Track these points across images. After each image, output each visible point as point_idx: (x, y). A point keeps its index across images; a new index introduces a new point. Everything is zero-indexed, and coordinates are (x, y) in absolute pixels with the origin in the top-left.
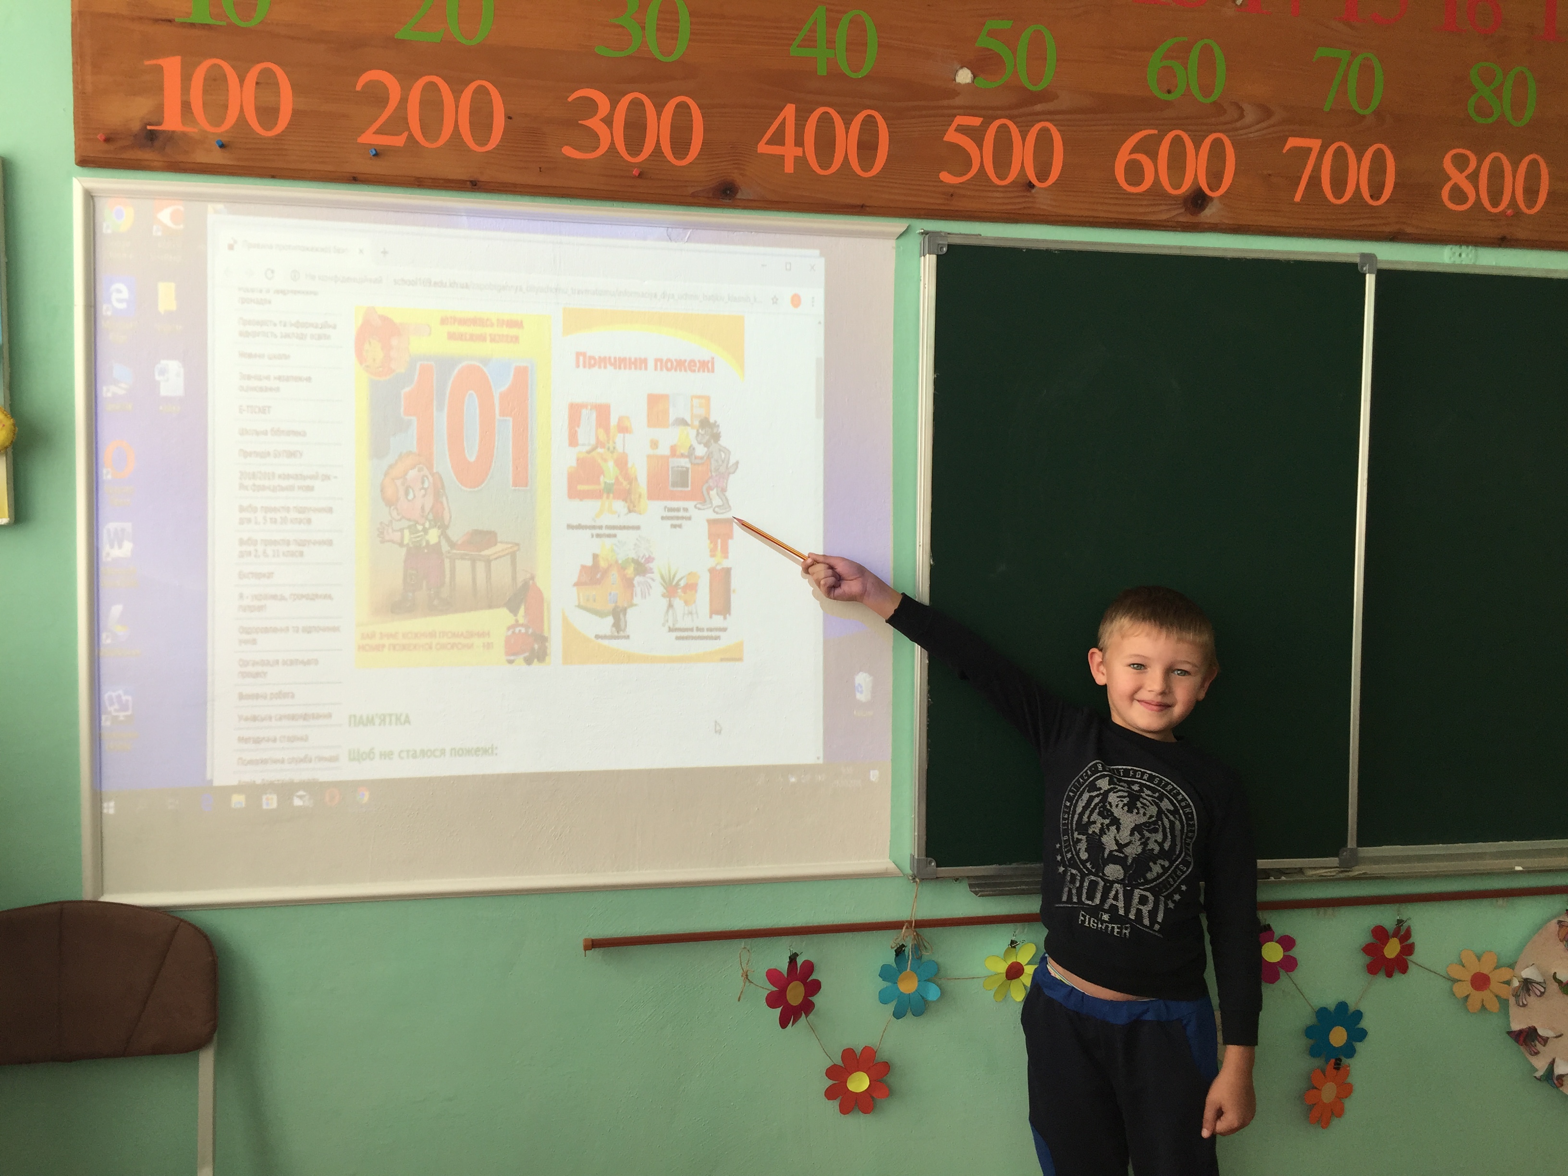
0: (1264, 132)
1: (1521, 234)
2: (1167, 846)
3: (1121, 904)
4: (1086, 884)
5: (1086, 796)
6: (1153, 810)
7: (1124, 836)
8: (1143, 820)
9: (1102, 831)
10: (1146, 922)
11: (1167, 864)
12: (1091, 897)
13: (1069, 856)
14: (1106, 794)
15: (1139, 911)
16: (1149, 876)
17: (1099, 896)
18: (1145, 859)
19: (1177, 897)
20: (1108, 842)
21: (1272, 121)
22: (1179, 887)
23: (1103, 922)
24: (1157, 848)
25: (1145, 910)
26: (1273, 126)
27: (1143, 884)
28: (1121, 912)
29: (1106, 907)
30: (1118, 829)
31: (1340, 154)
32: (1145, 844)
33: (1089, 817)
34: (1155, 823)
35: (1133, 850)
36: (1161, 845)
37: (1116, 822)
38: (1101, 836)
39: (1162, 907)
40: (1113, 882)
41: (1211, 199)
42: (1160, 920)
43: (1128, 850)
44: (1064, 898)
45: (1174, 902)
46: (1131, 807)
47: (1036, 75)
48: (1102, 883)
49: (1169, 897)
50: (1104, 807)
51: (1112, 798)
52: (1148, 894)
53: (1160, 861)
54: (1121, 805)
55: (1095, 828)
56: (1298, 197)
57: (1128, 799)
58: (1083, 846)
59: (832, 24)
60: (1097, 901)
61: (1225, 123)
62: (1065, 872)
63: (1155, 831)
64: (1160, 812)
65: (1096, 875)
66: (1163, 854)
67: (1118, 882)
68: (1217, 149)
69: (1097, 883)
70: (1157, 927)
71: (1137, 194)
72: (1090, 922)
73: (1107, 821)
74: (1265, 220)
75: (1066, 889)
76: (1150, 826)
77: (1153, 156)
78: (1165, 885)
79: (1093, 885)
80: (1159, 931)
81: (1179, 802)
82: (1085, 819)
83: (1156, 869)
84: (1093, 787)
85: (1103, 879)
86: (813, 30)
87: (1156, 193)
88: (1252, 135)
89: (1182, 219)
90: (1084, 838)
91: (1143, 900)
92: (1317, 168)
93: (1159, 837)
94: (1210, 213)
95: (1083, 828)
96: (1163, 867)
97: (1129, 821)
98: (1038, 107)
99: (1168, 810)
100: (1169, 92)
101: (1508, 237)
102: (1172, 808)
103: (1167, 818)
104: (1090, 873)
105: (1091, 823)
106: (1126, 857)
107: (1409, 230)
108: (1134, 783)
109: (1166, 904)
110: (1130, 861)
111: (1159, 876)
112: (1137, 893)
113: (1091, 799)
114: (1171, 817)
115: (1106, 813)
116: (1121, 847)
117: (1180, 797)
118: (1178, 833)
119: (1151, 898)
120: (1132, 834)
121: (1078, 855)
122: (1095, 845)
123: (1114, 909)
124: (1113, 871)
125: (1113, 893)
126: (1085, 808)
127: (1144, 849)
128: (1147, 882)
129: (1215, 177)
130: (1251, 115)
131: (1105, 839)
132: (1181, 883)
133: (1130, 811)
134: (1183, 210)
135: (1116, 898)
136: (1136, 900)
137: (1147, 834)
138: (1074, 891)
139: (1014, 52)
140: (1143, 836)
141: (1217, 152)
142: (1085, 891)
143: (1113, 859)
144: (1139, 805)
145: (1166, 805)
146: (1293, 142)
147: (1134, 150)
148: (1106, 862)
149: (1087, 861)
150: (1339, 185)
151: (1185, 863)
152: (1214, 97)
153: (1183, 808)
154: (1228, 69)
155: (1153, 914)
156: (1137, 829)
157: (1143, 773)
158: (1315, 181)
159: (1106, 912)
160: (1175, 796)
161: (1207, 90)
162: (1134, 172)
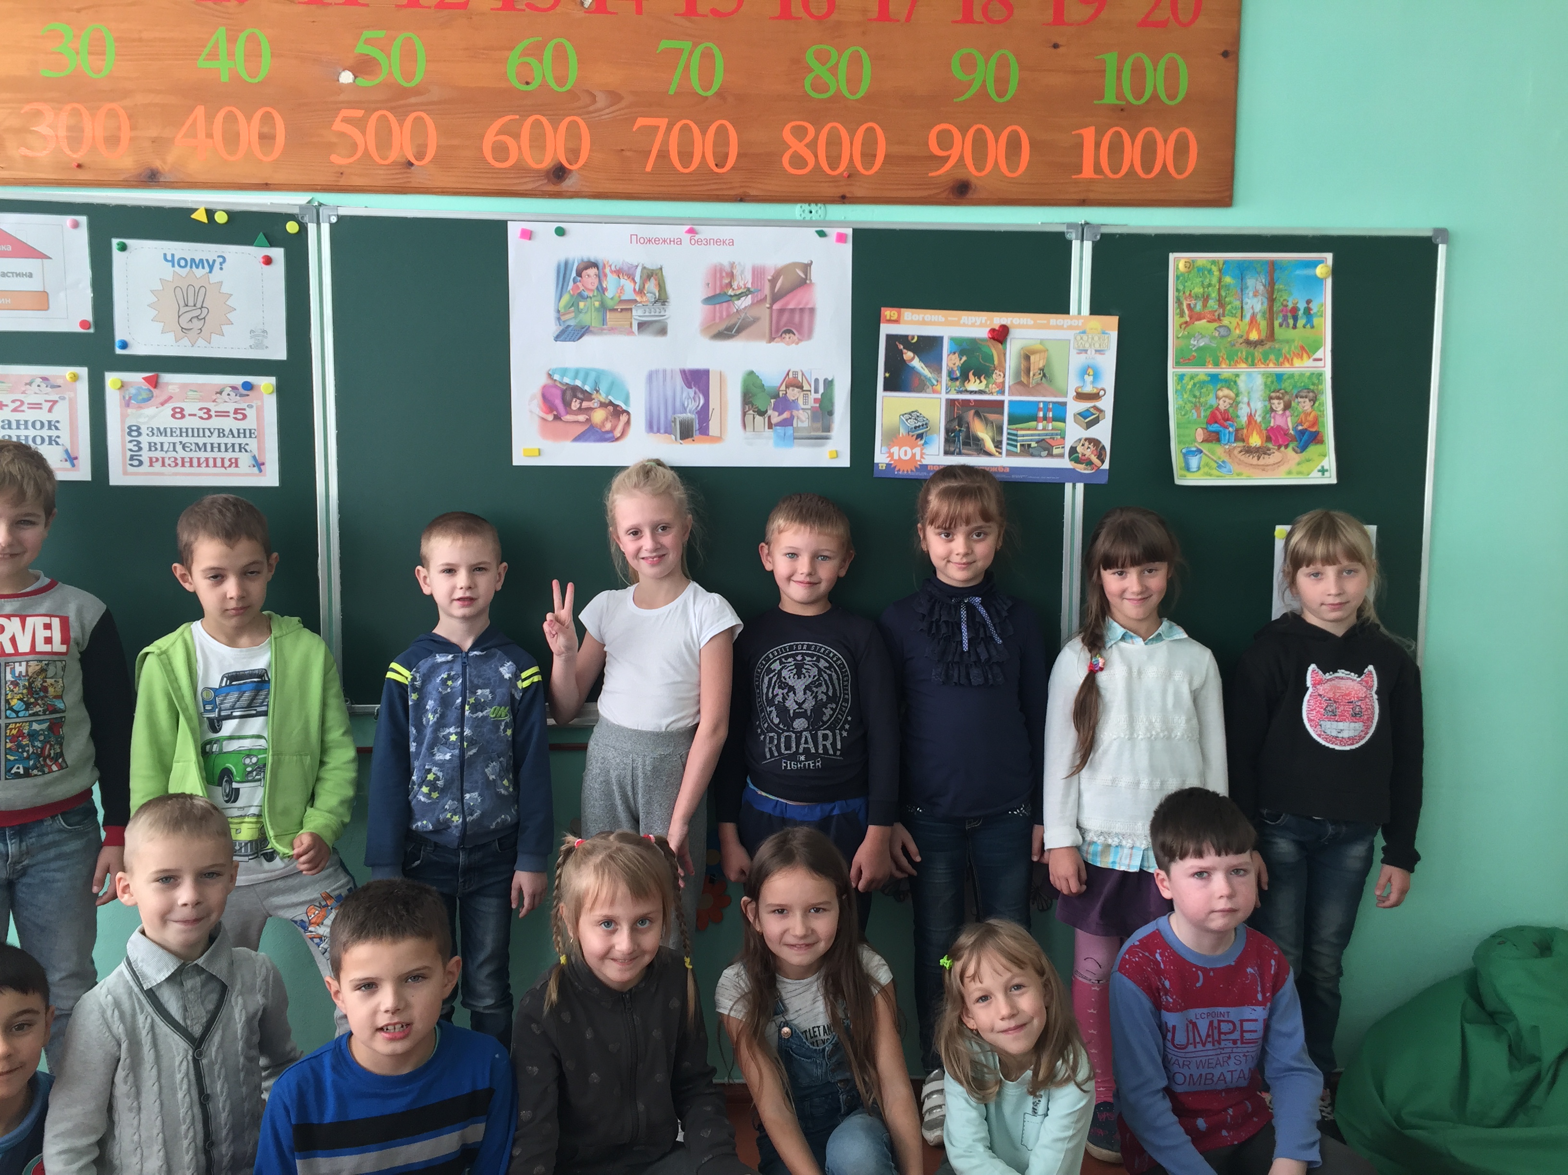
0: (615, 114)
1: (859, 193)
2: (830, 694)
3: (811, 745)
4: (783, 740)
5: (766, 679)
6: (815, 671)
7: (800, 697)
8: (810, 680)
9: (784, 699)
10: (831, 752)
11: (834, 706)
12: (788, 747)
13: (766, 725)
14: (780, 671)
15: (824, 746)
16: (825, 719)
17: (794, 745)
18: (818, 708)
19: (847, 727)
20: (791, 705)
21: (623, 104)
22: (846, 718)
23: (801, 762)
24: (825, 697)
25: (828, 744)
26: (623, 109)
27: (822, 726)
28: (813, 751)
29: (801, 751)
30: (795, 693)
31: (686, 129)
32: (816, 697)
33: (773, 693)
34: (818, 679)
35: (809, 705)
36: (826, 694)
37: (792, 689)
38: (784, 702)
39: (838, 737)
40: (802, 731)
41: (570, 171)
42: (839, 747)
43: (805, 706)
44: (768, 756)
45: (846, 730)
46: (799, 674)
47: (408, 75)
48: (794, 735)
49: (841, 729)
50: (781, 681)
51: (785, 673)
52: (827, 732)
53: (829, 705)
54: (792, 675)
55: (779, 698)
56: (649, 168)
57: (795, 670)
58: (774, 714)
59: (232, 40)
60: (794, 749)
61: (580, 108)
62: (765, 738)
63: (820, 685)
64: (820, 670)
65: (788, 731)
66: (830, 700)
67: (805, 730)
68: (573, 128)
69: (790, 737)
70: (838, 753)
71: (505, 169)
72: (791, 765)
73: (786, 691)
74: (620, 188)
75: (767, 750)
76: (816, 683)
77: (517, 136)
78: (837, 721)
79: (788, 738)
80: (840, 756)
81: (831, 659)
82: (770, 695)
83: (828, 712)
84: (769, 671)
85: (793, 732)
86: (216, 46)
87: (520, 169)
88: (603, 117)
89: (546, 188)
90: (773, 708)
91: (825, 737)
92: (665, 142)
93: (824, 688)
94: (569, 184)
95: (771, 702)
96: (832, 709)
97: (799, 685)
98: (413, 100)
99: (825, 667)
100: (528, 83)
101: (848, 195)
102: (827, 665)
103: (825, 673)
104: (784, 731)
105: (774, 696)
106: (806, 710)
107: (753, 192)
108: (797, 654)
109: (841, 734)
110: (809, 713)
111: (831, 716)
112: (820, 733)
113: (771, 679)
114: (828, 671)
115: (783, 685)
116: (800, 705)
117: (831, 655)
118: (836, 682)
119: (830, 734)
120: (805, 693)
121: (772, 722)
122: (782, 710)
123: (806, 751)
124: (800, 724)
125: (803, 739)
126: (768, 688)
127: (816, 701)
128: (825, 723)
129: (574, 154)
130: (602, 100)
131: (787, 704)
132: (847, 716)
133: (799, 678)
134: (546, 181)
135: (806, 742)
136: (820, 739)
137: (814, 689)
138: (774, 749)
139: (389, 56)
140: (813, 692)
141: (573, 132)
142: (782, 745)
143: (797, 715)
144: (804, 671)
145: (823, 664)
146: (641, 122)
147: (500, 133)
148: (793, 720)
149: (779, 723)
150: (686, 156)
151: (846, 700)
152: (567, 87)
153: (835, 662)
154: (580, 61)
155: (834, 744)
156: (807, 688)
157: (803, 645)
158: (663, 155)
159: (802, 754)
160: (828, 655)
161: (561, 80)
162: (501, 151)
